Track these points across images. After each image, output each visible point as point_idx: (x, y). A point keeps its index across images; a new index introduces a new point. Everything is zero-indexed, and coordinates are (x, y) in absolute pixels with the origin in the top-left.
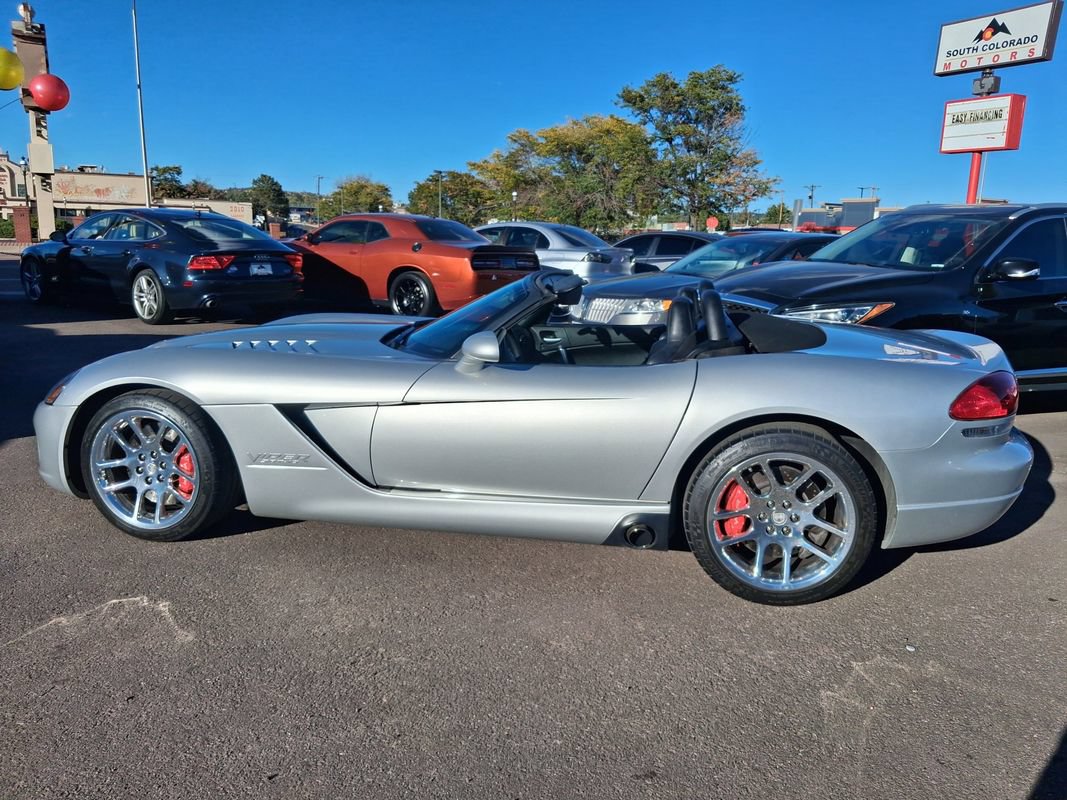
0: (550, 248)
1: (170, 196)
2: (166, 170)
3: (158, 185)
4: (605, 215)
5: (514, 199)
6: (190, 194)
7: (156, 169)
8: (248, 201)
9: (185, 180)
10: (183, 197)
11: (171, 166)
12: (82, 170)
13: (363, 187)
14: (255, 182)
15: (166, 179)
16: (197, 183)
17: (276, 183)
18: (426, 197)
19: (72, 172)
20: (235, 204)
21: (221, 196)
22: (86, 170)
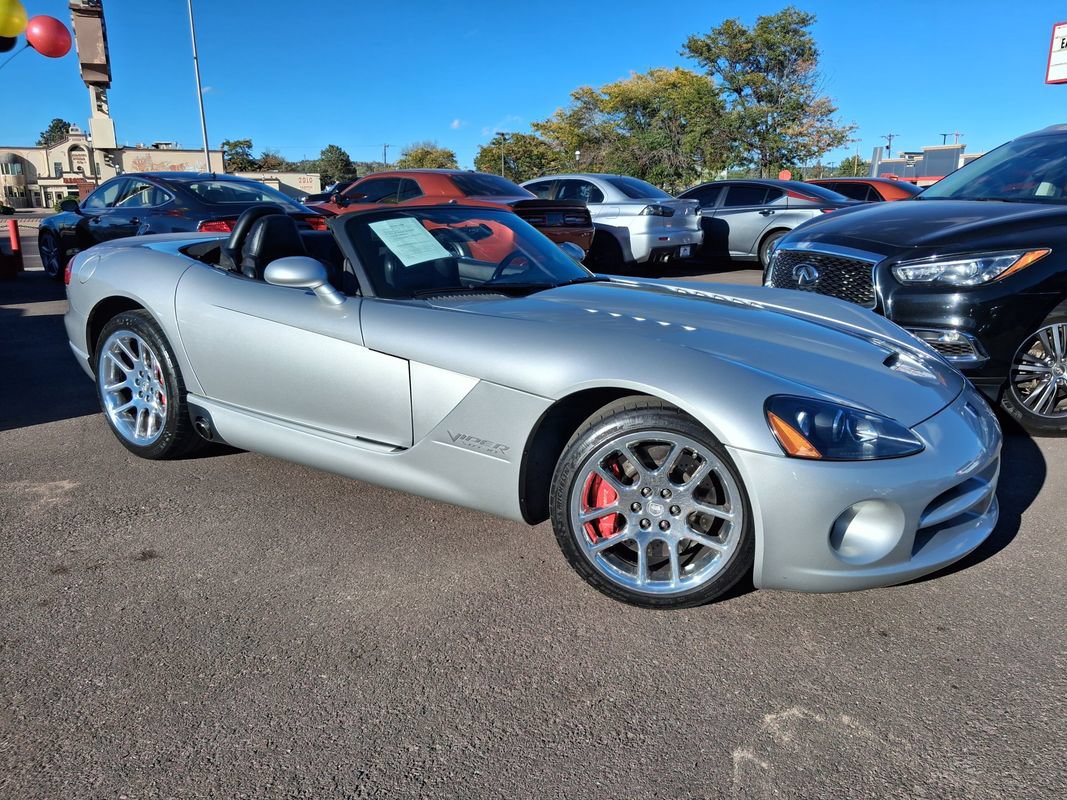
0: (604, 201)
1: (242, 170)
2: (237, 144)
3: (230, 160)
4: (672, 171)
5: (577, 159)
6: (260, 167)
7: (228, 143)
8: (315, 172)
9: (256, 154)
10: (254, 171)
11: (241, 139)
12: (157, 146)
13: (428, 153)
14: (323, 153)
15: (237, 153)
16: (267, 156)
17: (344, 154)
18: (489, 161)
19: (147, 150)
20: (303, 176)
21: (292, 168)
22: (161, 147)
